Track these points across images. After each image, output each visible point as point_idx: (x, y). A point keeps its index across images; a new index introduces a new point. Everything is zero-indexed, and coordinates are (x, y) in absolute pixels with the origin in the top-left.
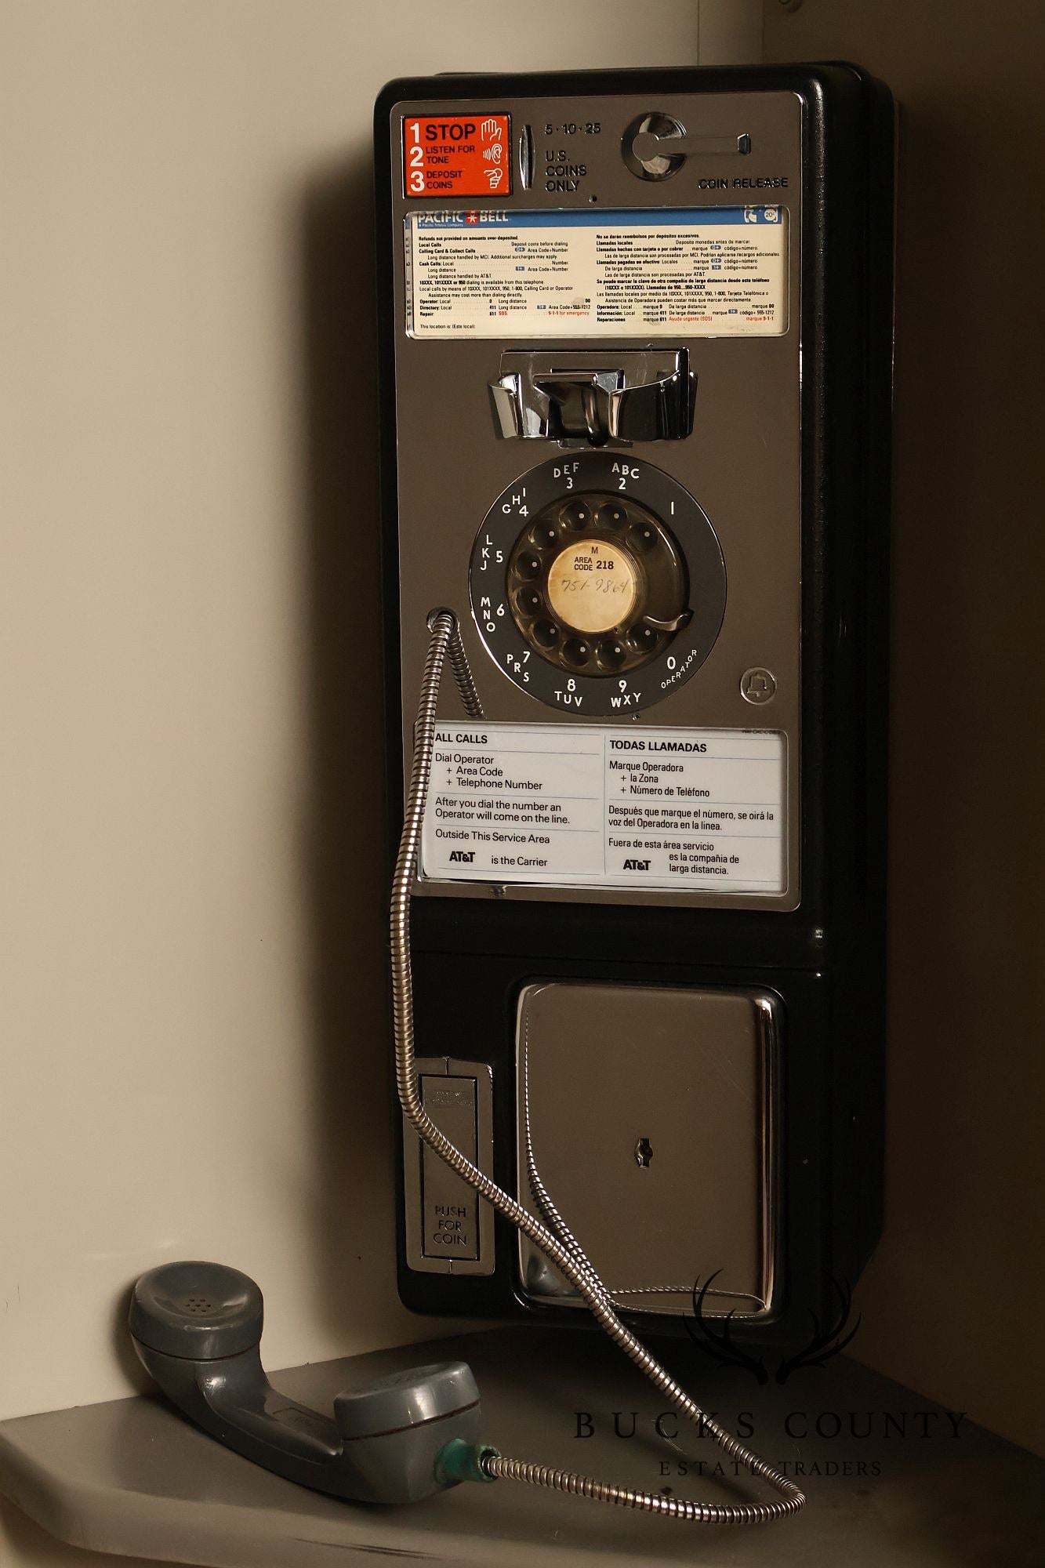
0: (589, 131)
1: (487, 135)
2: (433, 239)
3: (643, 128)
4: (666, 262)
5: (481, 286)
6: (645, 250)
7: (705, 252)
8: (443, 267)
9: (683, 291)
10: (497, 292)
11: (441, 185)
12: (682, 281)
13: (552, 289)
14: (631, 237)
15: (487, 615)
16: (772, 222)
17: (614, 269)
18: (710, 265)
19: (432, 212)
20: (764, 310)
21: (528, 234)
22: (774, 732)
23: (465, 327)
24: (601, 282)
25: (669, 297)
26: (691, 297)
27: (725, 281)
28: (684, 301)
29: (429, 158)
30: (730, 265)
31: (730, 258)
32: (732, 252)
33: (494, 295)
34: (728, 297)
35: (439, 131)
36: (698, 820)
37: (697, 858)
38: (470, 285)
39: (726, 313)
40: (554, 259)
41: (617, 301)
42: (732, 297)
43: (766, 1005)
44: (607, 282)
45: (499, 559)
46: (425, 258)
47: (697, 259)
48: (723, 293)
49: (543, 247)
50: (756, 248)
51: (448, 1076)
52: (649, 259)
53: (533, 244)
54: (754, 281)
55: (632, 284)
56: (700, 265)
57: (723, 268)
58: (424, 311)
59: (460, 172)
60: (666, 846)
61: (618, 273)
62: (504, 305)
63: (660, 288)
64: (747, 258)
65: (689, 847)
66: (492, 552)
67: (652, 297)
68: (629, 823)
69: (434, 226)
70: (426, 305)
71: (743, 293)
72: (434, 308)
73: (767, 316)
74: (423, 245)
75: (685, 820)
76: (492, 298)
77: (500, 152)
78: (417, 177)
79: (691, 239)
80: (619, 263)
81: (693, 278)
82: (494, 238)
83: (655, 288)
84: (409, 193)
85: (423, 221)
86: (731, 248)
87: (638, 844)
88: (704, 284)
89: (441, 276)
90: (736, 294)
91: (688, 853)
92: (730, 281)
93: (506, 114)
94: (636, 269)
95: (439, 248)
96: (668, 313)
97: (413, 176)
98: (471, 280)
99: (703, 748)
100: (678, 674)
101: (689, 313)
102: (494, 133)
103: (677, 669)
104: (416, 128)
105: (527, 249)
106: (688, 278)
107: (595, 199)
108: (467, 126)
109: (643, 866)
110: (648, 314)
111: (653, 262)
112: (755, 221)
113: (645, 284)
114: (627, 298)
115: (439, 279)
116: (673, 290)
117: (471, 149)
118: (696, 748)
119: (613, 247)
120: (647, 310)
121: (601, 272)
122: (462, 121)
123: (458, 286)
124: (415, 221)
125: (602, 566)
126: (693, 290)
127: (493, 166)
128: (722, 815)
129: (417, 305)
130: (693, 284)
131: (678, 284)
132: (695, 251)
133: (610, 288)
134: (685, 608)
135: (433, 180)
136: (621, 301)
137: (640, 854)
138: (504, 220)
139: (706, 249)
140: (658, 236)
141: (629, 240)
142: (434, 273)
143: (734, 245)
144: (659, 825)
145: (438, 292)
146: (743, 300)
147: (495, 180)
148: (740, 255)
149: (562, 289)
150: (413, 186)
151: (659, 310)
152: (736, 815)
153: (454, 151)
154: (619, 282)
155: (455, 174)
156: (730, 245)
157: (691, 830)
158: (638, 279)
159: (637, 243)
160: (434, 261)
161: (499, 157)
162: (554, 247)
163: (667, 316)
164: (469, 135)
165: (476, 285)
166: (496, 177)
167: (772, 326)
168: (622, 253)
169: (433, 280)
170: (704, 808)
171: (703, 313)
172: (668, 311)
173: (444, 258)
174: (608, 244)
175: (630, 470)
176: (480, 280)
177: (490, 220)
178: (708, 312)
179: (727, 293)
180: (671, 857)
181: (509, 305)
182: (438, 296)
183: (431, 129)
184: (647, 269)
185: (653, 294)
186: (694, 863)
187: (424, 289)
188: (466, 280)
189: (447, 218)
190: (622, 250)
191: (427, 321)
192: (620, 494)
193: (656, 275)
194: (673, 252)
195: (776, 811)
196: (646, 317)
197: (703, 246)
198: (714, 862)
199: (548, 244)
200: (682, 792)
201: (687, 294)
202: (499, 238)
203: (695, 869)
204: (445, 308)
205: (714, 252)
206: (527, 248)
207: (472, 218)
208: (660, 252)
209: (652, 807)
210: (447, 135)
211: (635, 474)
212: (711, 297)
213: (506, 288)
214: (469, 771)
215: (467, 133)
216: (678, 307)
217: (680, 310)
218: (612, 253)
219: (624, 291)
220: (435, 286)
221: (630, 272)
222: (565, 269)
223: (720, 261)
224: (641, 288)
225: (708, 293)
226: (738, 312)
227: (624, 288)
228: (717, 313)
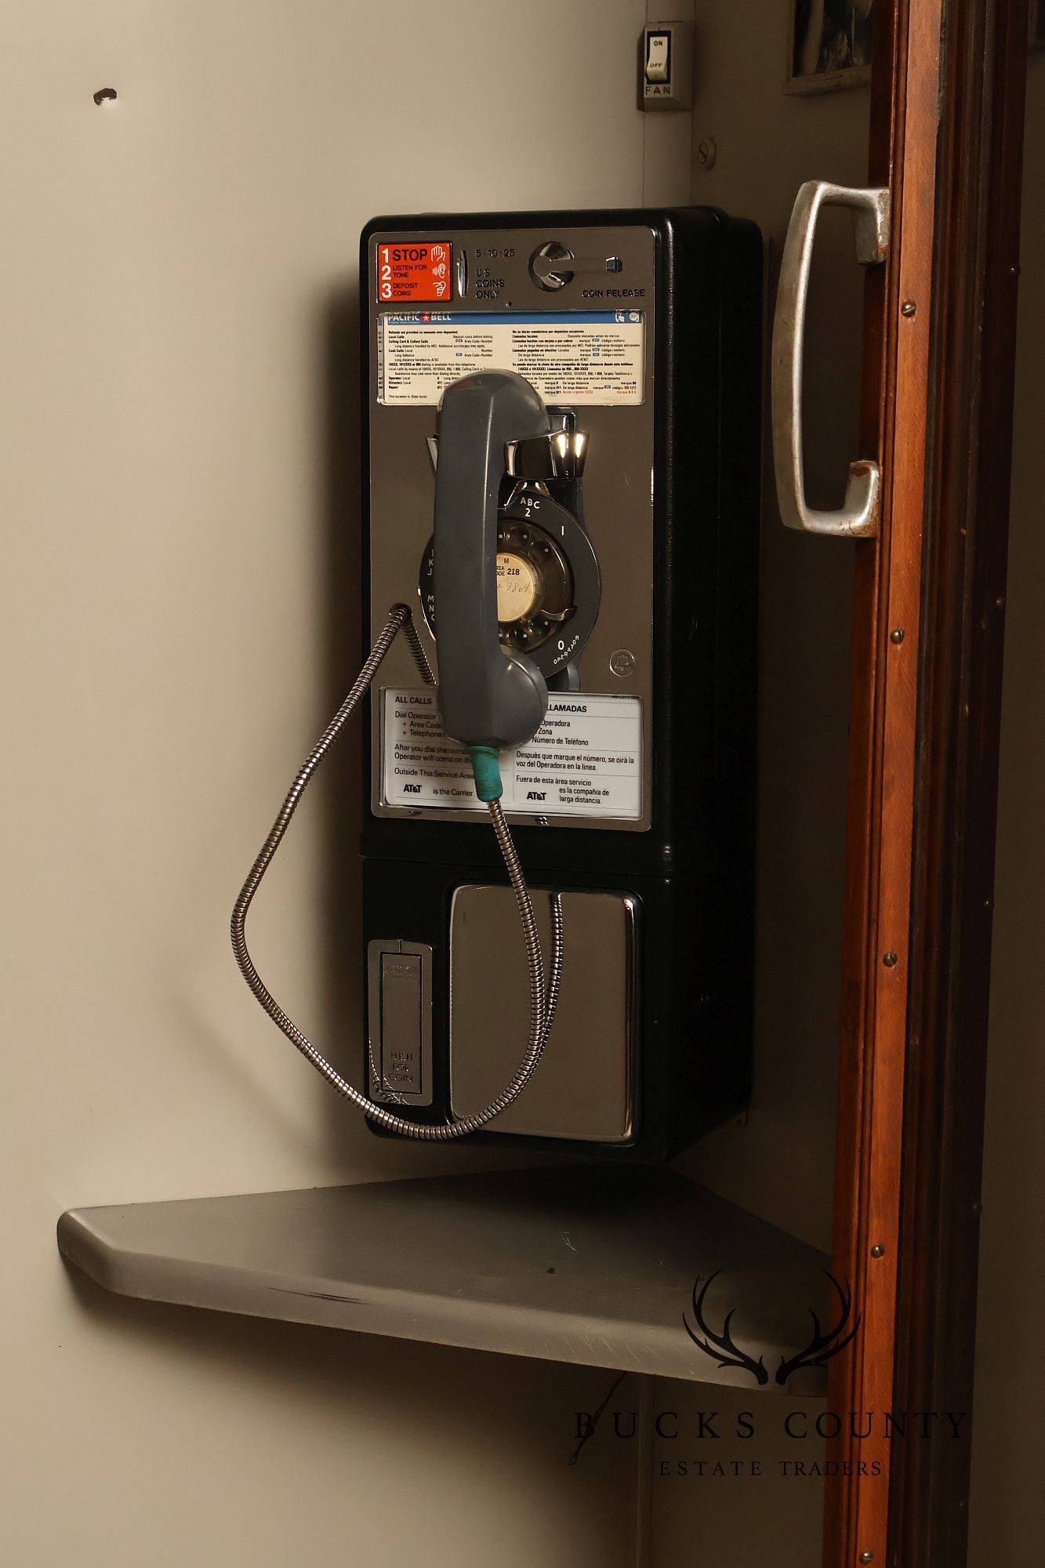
0: (506, 255)
1: (435, 257)
2: (398, 333)
3: (542, 253)
4: (561, 351)
5: (432, 367)
6: (546, 341)
7: (588, 343)
8: (405, 353)
9: (573, 372)
10: (443, 372)
11: (403, 293)
12: (572, 364)
14: (536, 332)
15: (432, 608)
16: (634, 322)
17: (524, 356)
18: (591, 353)
19: (398, 313)
20: (629, 386)
21: (466, 330)
22: (634, 698)
23: (420, 397)
24: (515, 365)
25: (563, 376)
26: (579, 376)
27: (602, 365)
28: (574, 379)
29: (395, 273)
30: (605, 353)
31: (606, 348)
32: (607, 343)
33: (441, 374)
34: (604, 376)
35: (402, 254)
36: (580, 763)
37: (579, 791)
38: (424, 367)
39: (602, 388)
40: (483, 348)
42: (607, 376)
43: (630, 904)
44: (520, 365)
46: (393, 346)
47: (582, 348)
48: (600, 374)
49: (476, 339)
50: (623, 341)
51: (401, 954)
52: (549, 348)
53: (467, 337)
54: (622, 365)
55: (537, 366)
56: (585, 353)
57: (600, 355)
58: (391, 385)
59: (416, 284)
60: (557, 782)
61: (527, 358)
63: (557, 369)
64: (617, 348)
65: (573, 782)
67: (551, 376)
68: (531, 764)
69: (399, 323)
70: (393, 381)
71: (614, 373)
72: (399, 383)
73: (631, 390)
74: (392, 337)
75: (571, 762)
76: (439, 376)
77: (444, 269)
78: (387, 287)
79: (579, 334)
80: (528, 351)
81: (580, 362)
82: (441, 332)
83: (552, 369)
84: (381, 299)
85: (392, 320)
86: (607, 341)
87: (537, 780)
88: (587, 367)
89: (404, 360)
90: (609, 374)
91: (572, 787)
92: (605, 364)
93: (449, 242)
94: (540, 355)
95: (402, 340)
96: (562, 388)
97: (384, 286)
98: (425, 362)
99: (584, 709)
100: (566, 654)
101: (577, 388)
102: (440, 256)
103: (565, 649)
104: (386, 252)
105: (464, 341)
106: (576, 363)
107: (510, 304)
108: (421, 251)
109: (541, 797)
110: (548, 388)
111: (552, 350)
112: (623, 321)
113: (546, 367)
114: (534, 376)
115: (402, 362)
116: (566, 371)
117: (424, 267)
118: (579, 709)
119: (524, 339)
120: (547, 386)
121: (516, 358)
122: (418, 247)
123: (416, 367)
124: (386, 320)
125: (511, 572)
126: (580, 371)
127: (439, 280)
128: (597, 759)
129: (387, 380)
130: (579, 367)
131: (569, 367)
132: (580, 343)
133: (522, 369)
134: (571, 605)
135: (397, 289)
137: (539, 788)
138: (449, 319)
139: (589, 341)
140: (555, 332)
141: (536, 334)
142: (399, 358)
143: (609, 339)
144: (552, 766)
145: (401, 371)
146: (614, 379)
147: (441, 289)
148: (612, 346)
150: (383, 294)
151: (556, 386)
152: (607, 760)
153: (412, 268)
154: (528, 365)
155: (412, 286)
156: (605, 339)
157: (575, 770)
158: (541, 362)
159: (541, 336)
160: (399, 349)
161: (443, 273)
162: (483, 339)
163: (562, 390)
164: (423, 257)
165: (427, 367)
166: (441, 287)
167: (634, 398)
168: (530, 344)
169: (398, 363)
170: (585, 754)
171: (587, 388)
172: (562, 386)
173: (405, 346)
174: (520, 337)
175: (533, 503)
176: (431, 363)
177: (438, 319)
178: (590, 387)
179: (603, 373)
180: (561, 790)
182: (401, 374)
183: (396, 253)
184: (548, 355)
185: (552, 374)
186: (577, 795)
187: (391, 369)
188: (421, 362)
189: (409, 318)
190: (530, 341)
191: (394, 392)
192: (527, 520)
193: (553, 360)
194: (566, 343)
195: (636, 757)
196: (547, 390)
197: (587, 339)
198: (590, 794)
199: (478, 337)
200: (569, 742)
201: (576, 374)
202: (445, 332)
203: (578, 800)
204: (407, 383)
205: (594, 343)
206: (464, 339)
207: (426, 318)
208: (557, 343)
209: (547, 753)
210: (408, 257)
211: (537, 505)
212: (592, 376)
213: (450, 369)
214: (419, 725)
215: (421, 255)
216: (569, 383)
217: (571, 386)
218: (523, 344)
219: (532, 371)
220: (400, 367)
221: (536, 358)
222: (491, 355)
223: (599, 350)
224: (544, 369)
225: (590, 374)
226: (611, 387)
227: (532, 369)
228: (596, 388)
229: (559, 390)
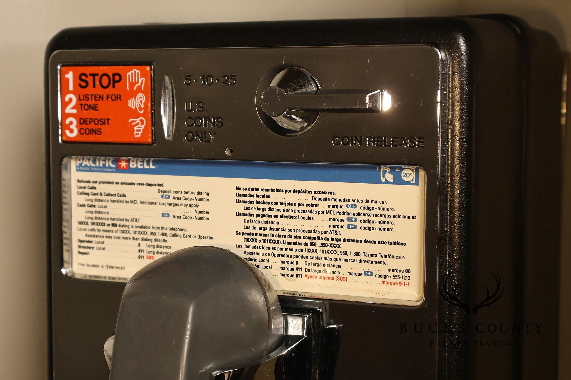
0: (225, 83)
1: (132, 84)
2: (89, 182)
3: (274, 83)
4: (302, 218)
5: (131, 230)
6: (282, 204)
7: (341, 210)
8: (98, 209)
10: (145, 237)
11: (92, 132)
12: (318, 238)
13: (194, 237)
14: (268, 190)
16: (408, 183)
17: (253, 222)
18: (345, 223)
19: (89, 157)
20: (401, 274)
23: (117, 268)
24: (240, 234)
25: (305, 254)
26: (327, 255)
27: (361, 241)
28: (320, 258)
29: (81, 105)
30: (366, 225)
31: (366, 218)
32: (368, 211)
33: (142, 239)
34: (364, 258)
35: (90, 79)
38: (121, 228)
39: (361, 275)
40: (196, 208)
41: (254, 254)
42: (368, 258)
44: (245, 234)
46: (82, 199)
47: (332, 217)
48: (359, 254)
49: (187, 196)
50: (392, 210)
52: (286, 214)
53: (177, 192)
54: (390, 243)
55: (270, 238)
56: (336, 223)
57: (358, 227)
58: (82, 250)
59: (108, 119)
61: (256, 226)
62: (151, 249)
63: (297, 244)
64: (383, 219)
67: (288, 253)
69: (89, 169)
70: (83, 244)
71: (378, 255)
72: (90, 248)
73: (403, 281)
74: (81, 188)
76: (140, 241)
77: (143, 101)
78: (71, 123)
79: (328, 196)
80: (257, 216)
81: (329, 236)
82: (142, 184)
83: (291, 243)
84: (66, 139)
85: (81, 165)
86: (367, 208)
88: (339, 243)
89: (96, 218)
90: (371, 255)
92: (366, 241)
93: (149, 64)
94: (273, 223)
95: (94, 191)
96: (303, 270)
98: (122, 223)
101: (324, 271)
102: (138, 83)
104: (70, 76)
105: (172, 197)
106: (323, 236)
107: (231, 151)
108: (114, 75)
110: (284, 269)
111: (290, 217)
112: (392, 181)
113: (282, 239)
115: (94, 221)
116: (309, 247)
117: (118, 97)
119: (251, 199)
120: (284, 265)
121: (240, 224)
122: (110, 70)
123: (111, 228)
124: (74, 165)
126: (328, 248)
127: (138, 115)
129: (75, 244)
131: (314, 241)
132: (330, 209)
133: (249, 240)
135: (84, 126)
136: (258, 254)
138: (152, 167)
139: (342, 207)
140: (295, 191)
142: (90, 215)
143: (370, 205)
145: (93, 233)
146: (378, 263)
147: (140, 128)
148: (376, 215)
149: (204, 237)
150: (67, 132)
151: (295, 266)
153: (103, 99)
154: (257, 234)
155: (103, 122)
156: (366, 205)
158: (275, 233)
159: (274, 197)
160: (90, 203)
161: (142, 106)
162: (196, 196)
163: (303, 273)
164: (116, 84)
165: (126, 229)
166: (140, 126)
167: (410, 294)
168: (260, 206)
169: (90, 221)
171: (339, 273)
172: (304, 267)
173: (98, 200)
174: (246, 196)
176: (130, 223)
177: (139, 167)
178: (343, 272)
179: (362, 254)
181: (156, 250)
182: (94, 236)
183: (83, 77)
184: (284, 223)
185: (290, 250)
187: (81, 229)
188: (118, 223)
189: (102, 163)
190: (259, 203)
191: (83, 259)
193: (292, 230)
194: (310, 208)
196: (283, 272)
197: (339, 203)
199: (191, 193)
201: (323, 252)
202: (148, 185)
204: (99, 249)
205: (349, 210)
206: (172, 195)
208: (296, 208)
210: (97, 83)
212: (345, 257)
213: (153, 234)
215: (115, 82)
216: (314, 264)
217: (315, 268)
218: (250, 206)
219: (262, 244)
220: (91, 227)
221: (268, 226)
222: (207, 219)
223: (356, 220)
224: (278, 242)
225: (344, 253)
226: (374, 274)
227: (262, 241)
228: (353, 274)
229: (299, 272)
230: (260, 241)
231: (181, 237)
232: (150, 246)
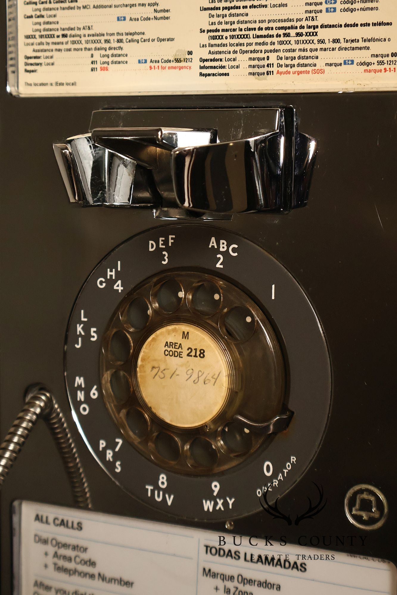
4: (274, 6)
5: (83, 39)
8: (46, 19)
9: (293, 39)
10: (98, 45)
12: (292, 27)
13: (153, 40)
15: (81, 396)
17: (218, 16)
18: (324, 7)
20: (385, 60)
23: (68, 84)
24: (204, 31)
25: (277, 47)
26: (302, 46)
27: (341, 26)
28: (294, 51)
30: (346, 6)
33: (96, 49)
34: (344, 45)
38: (72, 39)
39: (341, 64)
40: (155, 7)
41: (220, 53)
42: (348, 45)
44: (211, 31)
45: (94, 337)
46: (30, 10)
48: (338, 41)
52: (256, 3)
54: (374, 25)
55: (238, 32)
56: (312, 8)
57: (338, 10)
58: (29, 68)
61: (222, 20)
62: (105, 59)
63: (268, 36)
66: (87, 329)
67: (258, 48)
70: (30, 61)
71: (361, 40)
72: (37, 64)
73: (387, 67)
76: (93, 52)
80: (224, 9)
81: (305, 23)
83: (261, 36)
88: (316, 30)
89: (44, 30)
90: (352, 41)
92: (346, 26)
94: (242, 15)
96: (275, 66)
98: (73, 33)
99: (303, 567)
100: (276, 483)
101: (299, 65)
103: (275, 476)
106: (299, 24)
110: (254, 67)
111: (260, 6)
113: (251, 33)
114: (232, 49)
115: (43, 33)
116: (282, 39)
118: (295, 566)
120: (253, 63)
121: (204, 20)
123: (61, 39)
125: (193, 353)
126: (304, 38)
129: (22, 61)
130: (304, 31)
131: (287, 31)
133: (214, 38)
134: (284, 408)
136: (225, 52)
142: (38, 27)
145: (41, 47)
146: (360, 49)
149: (163, 40)
151: (266, 62)
154: (223, 30)
158: (244, 26)
160: (38, 13)
163: (275, 69)
165: (78, 39)
167: (393, 79)
169: (37, 34)
171: (315, 65)
172: (276, 62)
173: (47, 9)
175: (228, 246)
176: (82, 32)
178: (320, 64)
179: (342, 41)
181: (111, 59)
182: (42, 51)
184: (254, 14)
185: (260, 44)
187: (28, 44)
188: (69, 33)
191: (31, 77)
192: (218, 274)
193: (263, 21)
196: (252, 70)
201: (297, 42)
204: (48, 64)
211: (234, 250)
212: (323, 46)
213: (107, 41)
214: (65, 558)
216: (287, 58)
217: (289, 62)
219: (229, 41)
220: (39, 40)
221: (235, 19)
222: (167, 18)
223: (335, 2)
224: (247, 36)
225: (322, 41)
226: (355, 63)
227: (229, 37)
228: (331, 65)
229: (270, 69)
230: (226, 38)
231: (138, 42)
232: (104, 56)
